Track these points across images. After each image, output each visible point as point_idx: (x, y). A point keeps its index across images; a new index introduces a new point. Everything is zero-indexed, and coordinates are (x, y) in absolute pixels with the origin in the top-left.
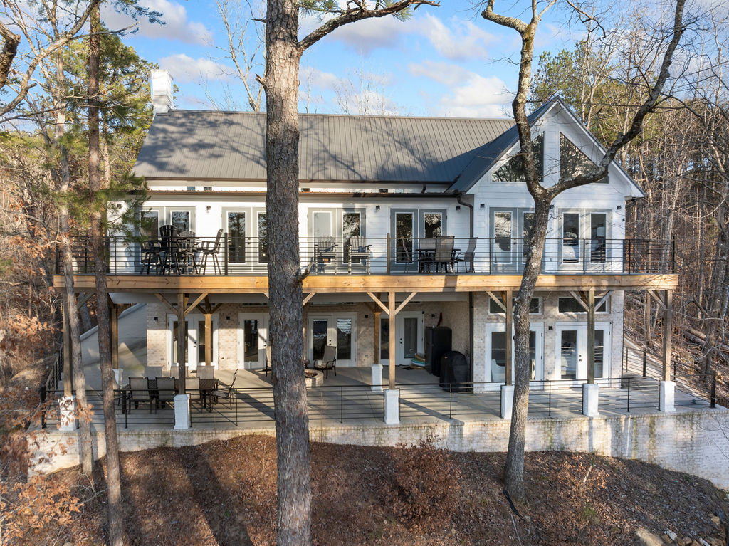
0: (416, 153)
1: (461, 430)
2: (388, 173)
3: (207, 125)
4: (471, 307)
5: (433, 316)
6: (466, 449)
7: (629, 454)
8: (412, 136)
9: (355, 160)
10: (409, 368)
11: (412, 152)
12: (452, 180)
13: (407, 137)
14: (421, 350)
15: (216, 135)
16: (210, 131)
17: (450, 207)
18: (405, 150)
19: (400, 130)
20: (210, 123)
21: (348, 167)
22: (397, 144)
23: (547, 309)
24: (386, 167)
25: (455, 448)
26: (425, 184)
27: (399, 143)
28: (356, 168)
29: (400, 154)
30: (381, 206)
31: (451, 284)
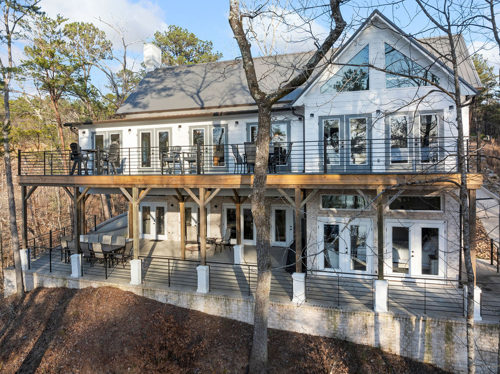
3: (174, 76)
7: (420, 357)
15: (175, 81)
16: (173, 79)
17: (293, 119)
30: (239, 120)
31: (245, 182)
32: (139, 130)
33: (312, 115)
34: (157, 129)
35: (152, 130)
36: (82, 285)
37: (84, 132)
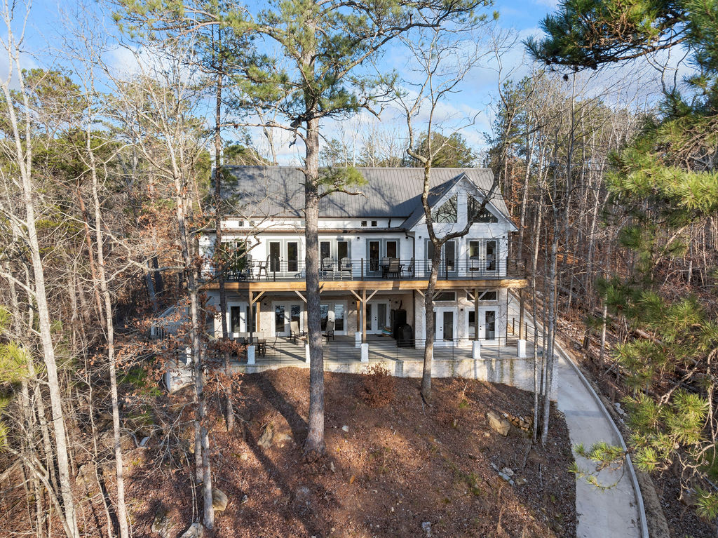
0: (386, 197)
1: (402, 366)
2: (367, 212)
3: (248, 178)
4: (414, 297)
5: (396, 302)
6: (405, 376)
7: (497, 381)
8: (383, 184)
9: (346, 203)
10: (380, 336)
11: (383, 196)
12: (408, 215)
13: (380, 185)
14: (388, 324)
15: (253, 186)
16: (250, 183)
17: (402, 237)
18: (379, 195)
19: (376, 179)
20: (249, 176)
21: (341, 208)
22: (373, 191)
23: (459, 299)
24: (366, 207)
25: (400, 375)
26: (389, 218)
27: (375, 189)
28: (346, 209)
29: (375, 198)
30: (361, 237)
31: (397, 286)
32: (267, 240)
33: (420, 237)
34: (286, 240)
35: (282, 240)
36: (259, 370)
37: (206, 239)
